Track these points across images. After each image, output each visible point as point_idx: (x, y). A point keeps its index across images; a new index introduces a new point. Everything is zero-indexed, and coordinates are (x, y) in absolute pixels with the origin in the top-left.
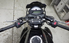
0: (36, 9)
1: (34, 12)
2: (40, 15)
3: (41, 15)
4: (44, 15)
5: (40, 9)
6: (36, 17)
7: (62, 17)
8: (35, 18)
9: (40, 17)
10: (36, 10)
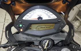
0: (40, 18)
1: (34, 27)
2: (52, 37)
3: (56, 36)
4: (66, 34)
5: (53, 17)
6: (40, 43)
7: (77, 28)
8: (36, 43)
9: (53, 41)
10: (40, 21)
